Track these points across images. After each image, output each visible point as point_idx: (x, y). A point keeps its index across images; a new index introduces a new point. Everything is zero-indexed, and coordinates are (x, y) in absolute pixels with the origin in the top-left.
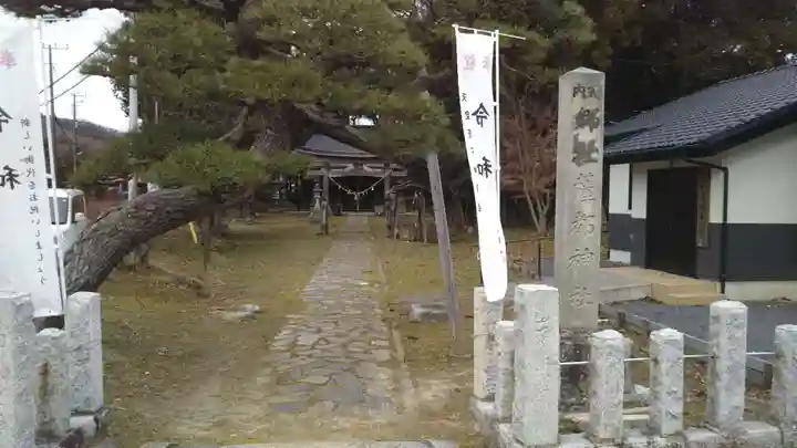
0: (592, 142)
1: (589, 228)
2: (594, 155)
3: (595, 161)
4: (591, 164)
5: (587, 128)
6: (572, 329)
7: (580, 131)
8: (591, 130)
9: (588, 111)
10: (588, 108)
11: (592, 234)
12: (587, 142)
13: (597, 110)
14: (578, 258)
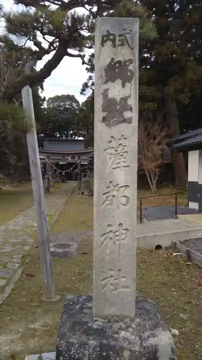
0: (124, 99)
1: (124, 200)
2: (127, 115)
3: (129, 121)
4: (125, 125)
5: (119, 82)
6: (105, 317)
7: (110, 84)
8: (123, 86)
9: (119, 62)
10: (120, 59)
11: (127, 207)
12: (118, 99)
13: (131, 61)
14: (111, 235)
